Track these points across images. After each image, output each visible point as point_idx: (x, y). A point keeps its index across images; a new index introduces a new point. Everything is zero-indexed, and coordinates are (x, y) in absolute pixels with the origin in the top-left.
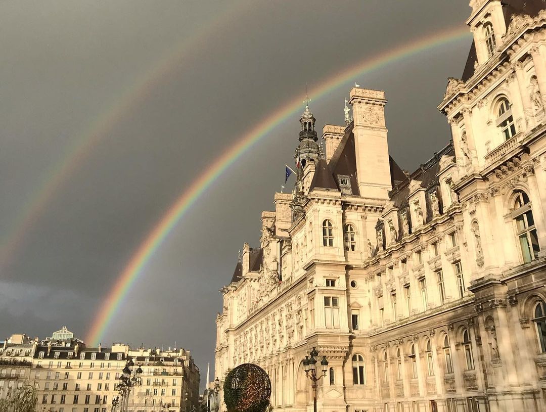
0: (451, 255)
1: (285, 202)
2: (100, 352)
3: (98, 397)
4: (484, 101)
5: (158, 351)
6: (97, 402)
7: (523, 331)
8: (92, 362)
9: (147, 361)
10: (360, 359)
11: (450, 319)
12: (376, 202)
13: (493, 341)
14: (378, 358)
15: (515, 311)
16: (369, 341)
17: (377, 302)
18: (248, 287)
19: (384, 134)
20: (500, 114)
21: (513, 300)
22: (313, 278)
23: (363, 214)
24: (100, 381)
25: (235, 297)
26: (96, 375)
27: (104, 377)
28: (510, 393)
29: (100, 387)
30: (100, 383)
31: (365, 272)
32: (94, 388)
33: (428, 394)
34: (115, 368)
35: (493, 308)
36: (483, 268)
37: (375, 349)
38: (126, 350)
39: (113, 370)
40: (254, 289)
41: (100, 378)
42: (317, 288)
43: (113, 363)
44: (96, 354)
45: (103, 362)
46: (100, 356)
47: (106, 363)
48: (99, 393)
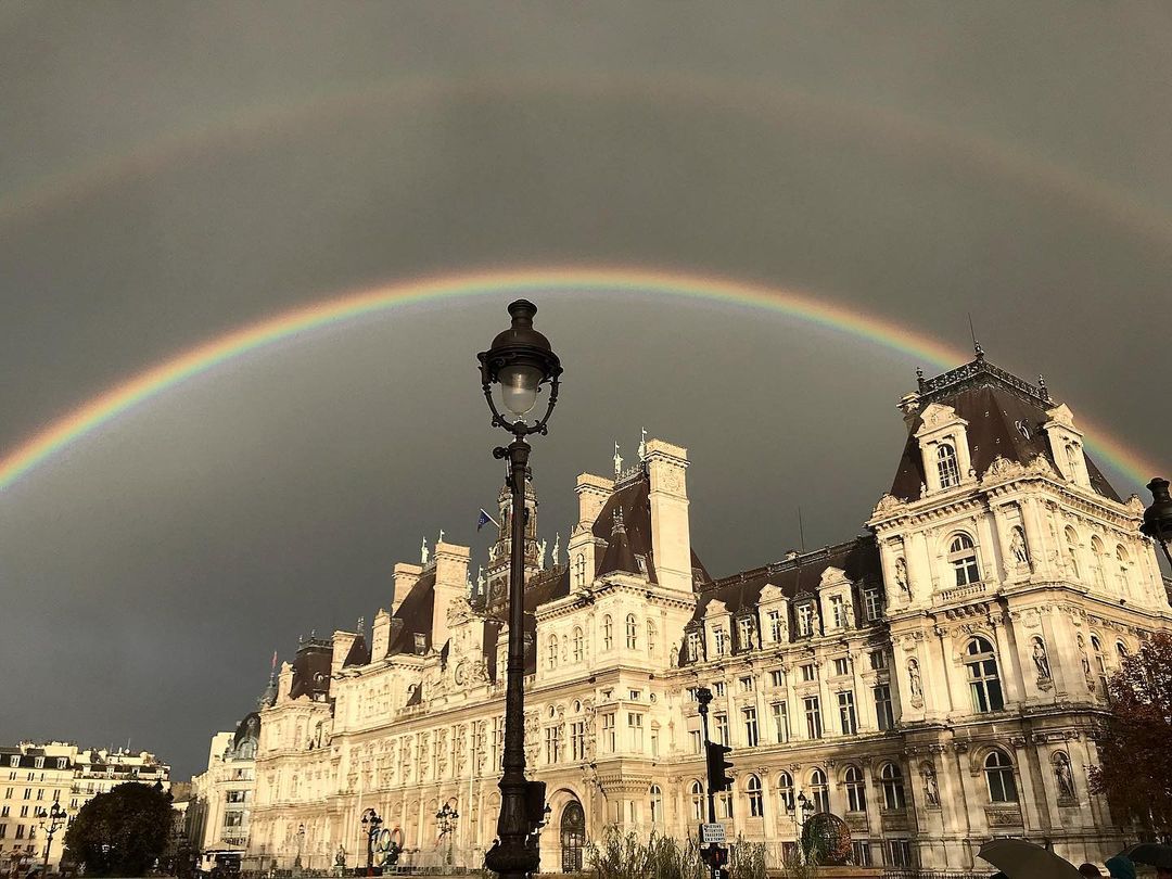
0: (837, 684)
1: (452, 557)
2: (25, 754)
3: (21, 828)
4: (934, 531)
5: (103, 754)
6: (19, 836)
7: (973, 779)
8: (14, 770)
9: (87, 771)
10: (658, 791)
11: (832, 755)
12: (676, 594)
13: (930, 787)
14: (684, 791)
15: (964, 759)
16: (668, 769)
17: (685, 722)
18: (395, 675)
19: (685, 505)
20: (953, 550)
21: (960, 747)
22: (613, 688)
23: (663, 609)
24: (26, 803)
25: (354, 688)
26: (19, 793)
27: (34, 795)
28: (955, 839)
29: (24, 811)
30: (26, 805)
31: (664, 683)
32: (15, 813)
33: (779, 835)
34: (54, 782)
35: (936, 752)
36: (922, 711)
37: (679, 779)
38: (73, 753)
39: (50, 785)
40: (403, 680)
41: (27, 796)
42: (620, 702)
43: (50, 773)
44: (19, 757)
45: (32, 771)
46: (27, 762)
47: (38, 773)
48: (23, 821)
